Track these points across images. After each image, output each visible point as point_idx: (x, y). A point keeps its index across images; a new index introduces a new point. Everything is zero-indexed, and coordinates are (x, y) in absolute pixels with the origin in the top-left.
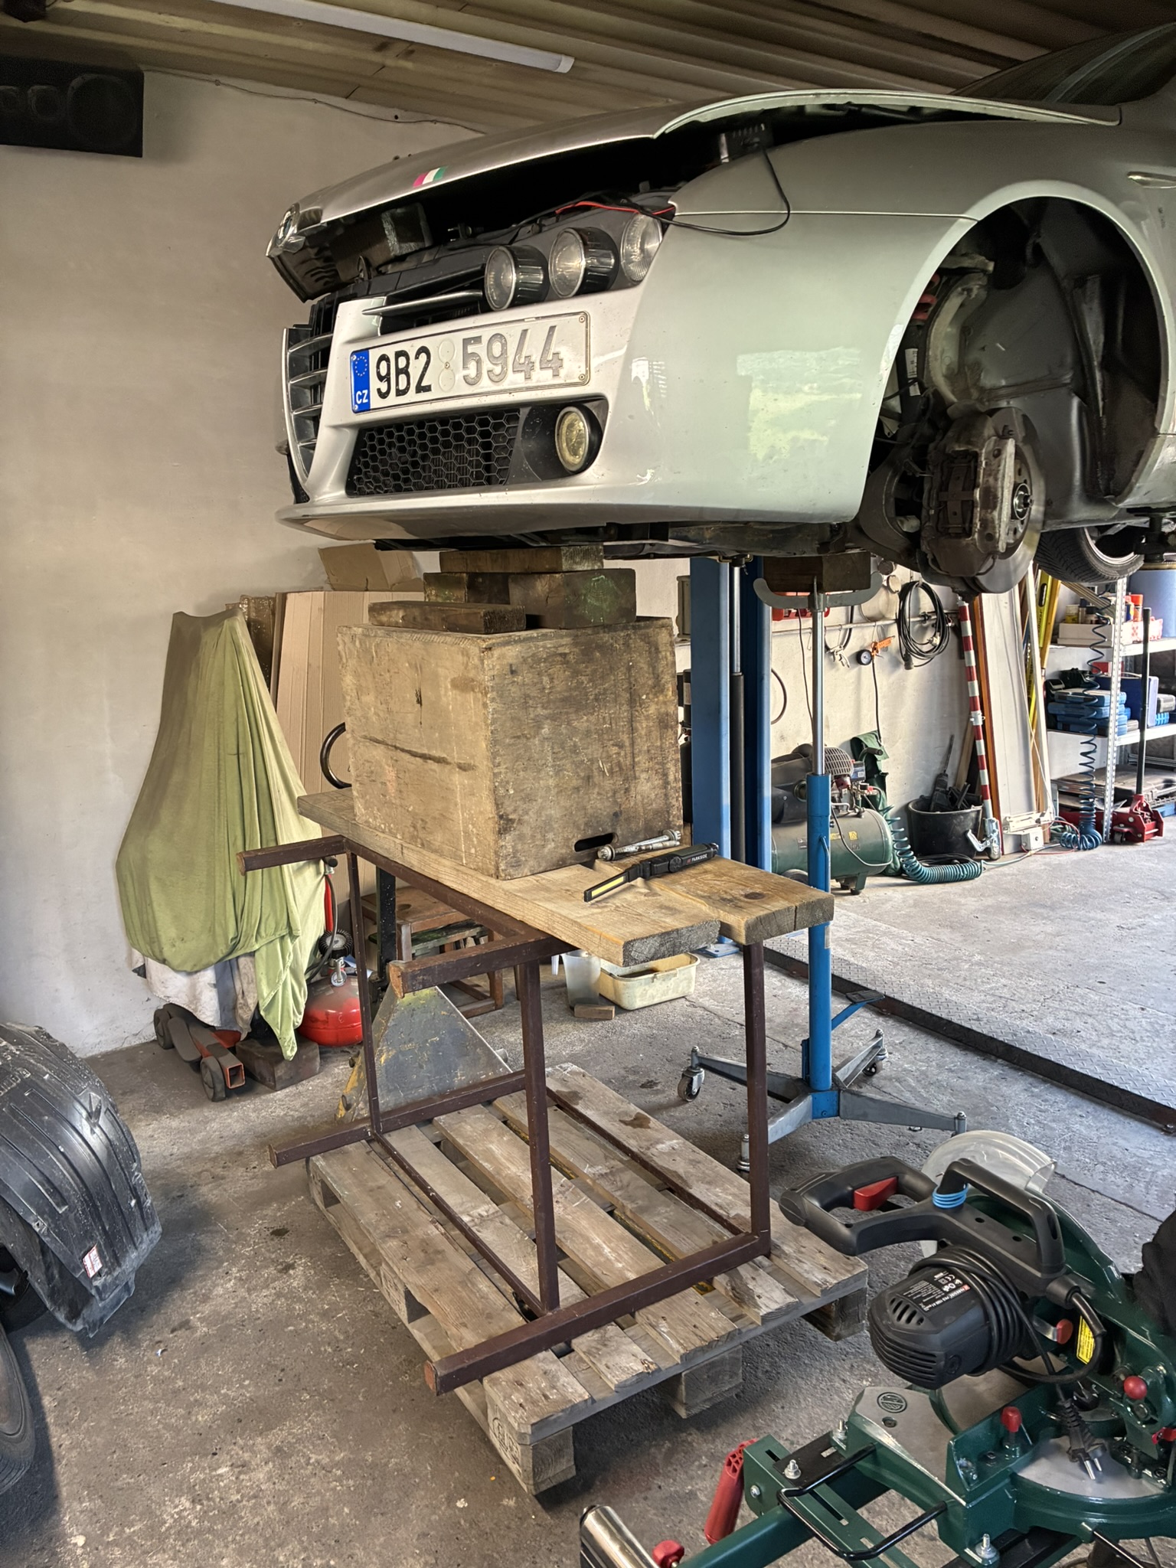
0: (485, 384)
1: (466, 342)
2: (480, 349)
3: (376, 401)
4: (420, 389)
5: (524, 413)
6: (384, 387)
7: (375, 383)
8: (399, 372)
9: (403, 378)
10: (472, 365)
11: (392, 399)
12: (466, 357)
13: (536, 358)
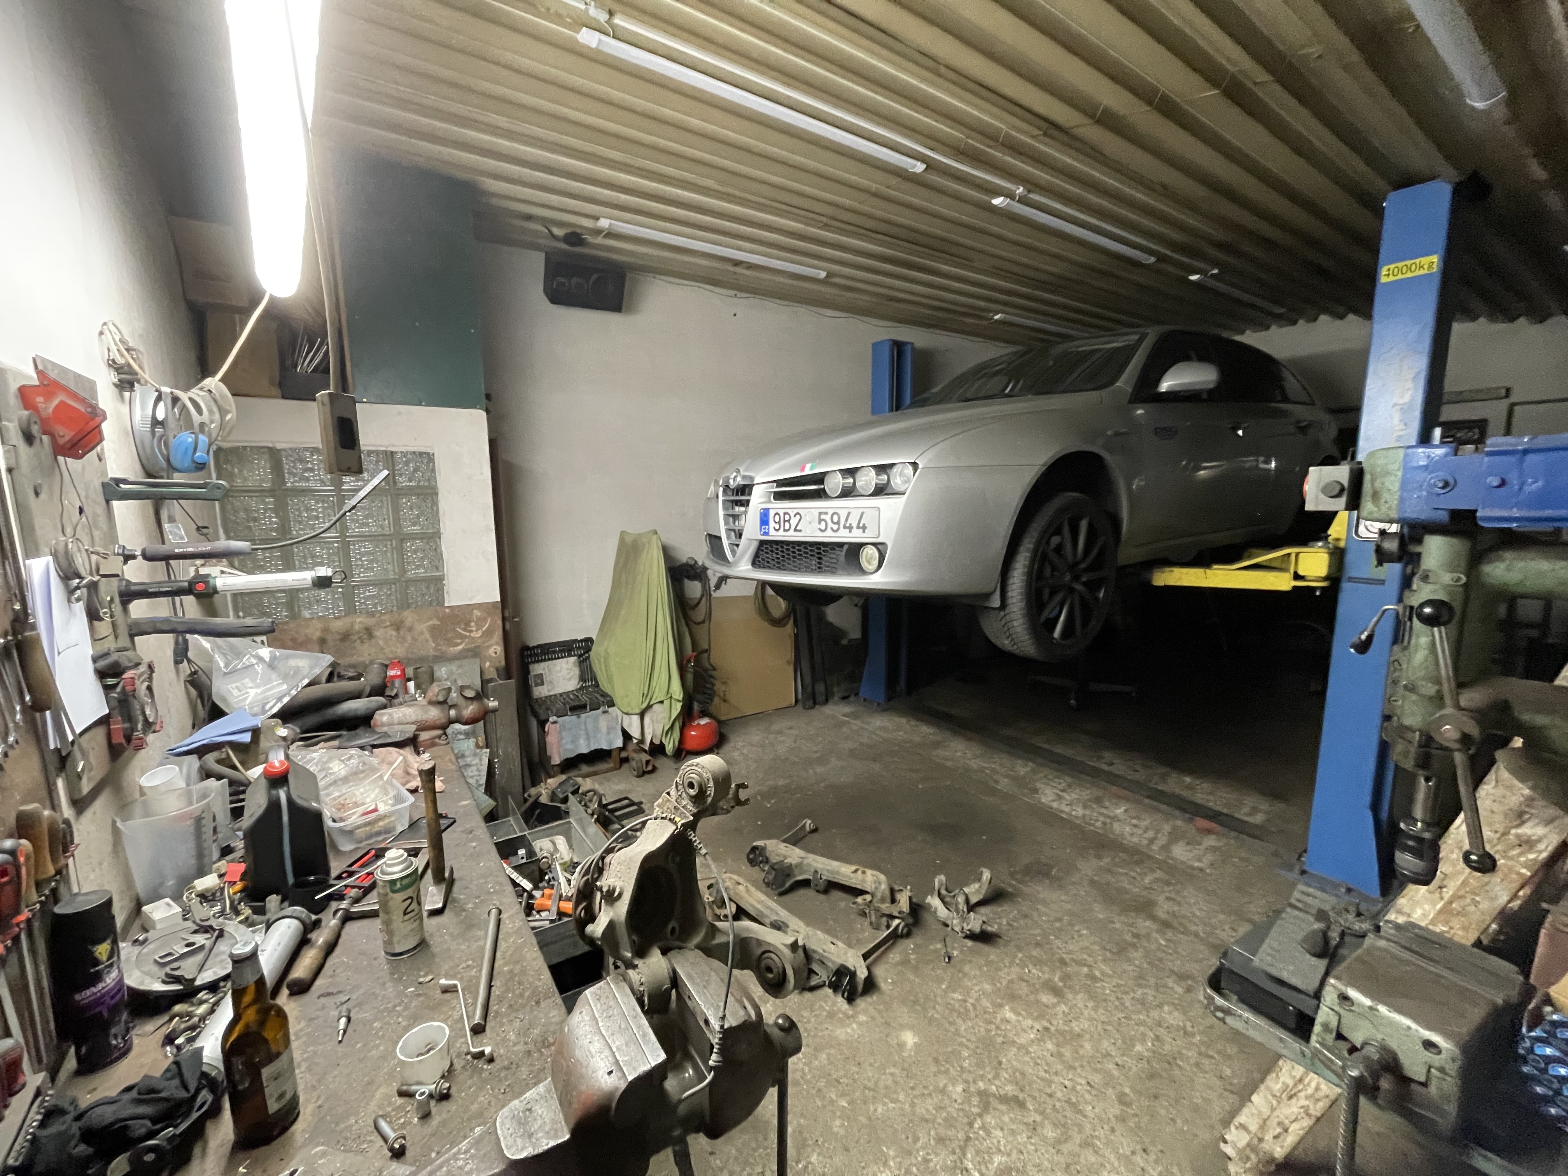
0: (829, 532)
1: (820, 514)
2: (827, 518)
3: (772, 532)
4: (795, 530)
5: (846, 547)
6: (777, 527)
7: (772, 524)
8: (785, 521)
9: (787, 524)
10: (823, 523)
11: (781, 532)
12: (820, 521)
13: (855, 525)
